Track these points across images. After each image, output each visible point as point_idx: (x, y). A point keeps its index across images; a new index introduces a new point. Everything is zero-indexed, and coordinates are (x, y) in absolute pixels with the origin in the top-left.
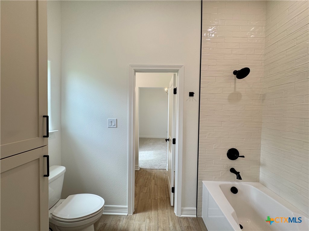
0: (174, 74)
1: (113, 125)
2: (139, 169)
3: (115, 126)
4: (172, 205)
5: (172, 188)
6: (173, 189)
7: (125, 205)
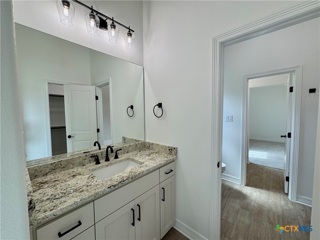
0: (290, 74)
1: (229, 119)
2: (249, 163)
3: (231, 121)
4: (286, 192)
5: (287, 177)
6: (288, 179)
7: (239, 177)
